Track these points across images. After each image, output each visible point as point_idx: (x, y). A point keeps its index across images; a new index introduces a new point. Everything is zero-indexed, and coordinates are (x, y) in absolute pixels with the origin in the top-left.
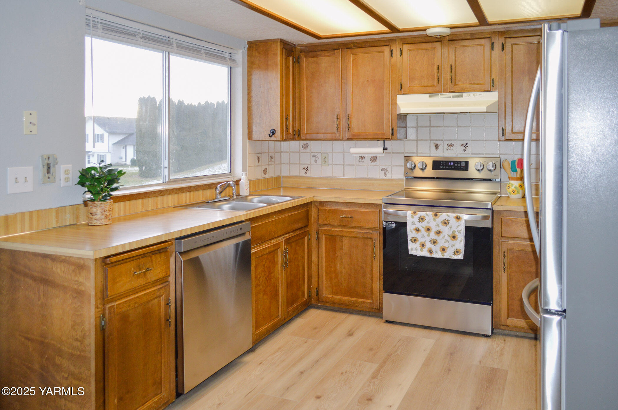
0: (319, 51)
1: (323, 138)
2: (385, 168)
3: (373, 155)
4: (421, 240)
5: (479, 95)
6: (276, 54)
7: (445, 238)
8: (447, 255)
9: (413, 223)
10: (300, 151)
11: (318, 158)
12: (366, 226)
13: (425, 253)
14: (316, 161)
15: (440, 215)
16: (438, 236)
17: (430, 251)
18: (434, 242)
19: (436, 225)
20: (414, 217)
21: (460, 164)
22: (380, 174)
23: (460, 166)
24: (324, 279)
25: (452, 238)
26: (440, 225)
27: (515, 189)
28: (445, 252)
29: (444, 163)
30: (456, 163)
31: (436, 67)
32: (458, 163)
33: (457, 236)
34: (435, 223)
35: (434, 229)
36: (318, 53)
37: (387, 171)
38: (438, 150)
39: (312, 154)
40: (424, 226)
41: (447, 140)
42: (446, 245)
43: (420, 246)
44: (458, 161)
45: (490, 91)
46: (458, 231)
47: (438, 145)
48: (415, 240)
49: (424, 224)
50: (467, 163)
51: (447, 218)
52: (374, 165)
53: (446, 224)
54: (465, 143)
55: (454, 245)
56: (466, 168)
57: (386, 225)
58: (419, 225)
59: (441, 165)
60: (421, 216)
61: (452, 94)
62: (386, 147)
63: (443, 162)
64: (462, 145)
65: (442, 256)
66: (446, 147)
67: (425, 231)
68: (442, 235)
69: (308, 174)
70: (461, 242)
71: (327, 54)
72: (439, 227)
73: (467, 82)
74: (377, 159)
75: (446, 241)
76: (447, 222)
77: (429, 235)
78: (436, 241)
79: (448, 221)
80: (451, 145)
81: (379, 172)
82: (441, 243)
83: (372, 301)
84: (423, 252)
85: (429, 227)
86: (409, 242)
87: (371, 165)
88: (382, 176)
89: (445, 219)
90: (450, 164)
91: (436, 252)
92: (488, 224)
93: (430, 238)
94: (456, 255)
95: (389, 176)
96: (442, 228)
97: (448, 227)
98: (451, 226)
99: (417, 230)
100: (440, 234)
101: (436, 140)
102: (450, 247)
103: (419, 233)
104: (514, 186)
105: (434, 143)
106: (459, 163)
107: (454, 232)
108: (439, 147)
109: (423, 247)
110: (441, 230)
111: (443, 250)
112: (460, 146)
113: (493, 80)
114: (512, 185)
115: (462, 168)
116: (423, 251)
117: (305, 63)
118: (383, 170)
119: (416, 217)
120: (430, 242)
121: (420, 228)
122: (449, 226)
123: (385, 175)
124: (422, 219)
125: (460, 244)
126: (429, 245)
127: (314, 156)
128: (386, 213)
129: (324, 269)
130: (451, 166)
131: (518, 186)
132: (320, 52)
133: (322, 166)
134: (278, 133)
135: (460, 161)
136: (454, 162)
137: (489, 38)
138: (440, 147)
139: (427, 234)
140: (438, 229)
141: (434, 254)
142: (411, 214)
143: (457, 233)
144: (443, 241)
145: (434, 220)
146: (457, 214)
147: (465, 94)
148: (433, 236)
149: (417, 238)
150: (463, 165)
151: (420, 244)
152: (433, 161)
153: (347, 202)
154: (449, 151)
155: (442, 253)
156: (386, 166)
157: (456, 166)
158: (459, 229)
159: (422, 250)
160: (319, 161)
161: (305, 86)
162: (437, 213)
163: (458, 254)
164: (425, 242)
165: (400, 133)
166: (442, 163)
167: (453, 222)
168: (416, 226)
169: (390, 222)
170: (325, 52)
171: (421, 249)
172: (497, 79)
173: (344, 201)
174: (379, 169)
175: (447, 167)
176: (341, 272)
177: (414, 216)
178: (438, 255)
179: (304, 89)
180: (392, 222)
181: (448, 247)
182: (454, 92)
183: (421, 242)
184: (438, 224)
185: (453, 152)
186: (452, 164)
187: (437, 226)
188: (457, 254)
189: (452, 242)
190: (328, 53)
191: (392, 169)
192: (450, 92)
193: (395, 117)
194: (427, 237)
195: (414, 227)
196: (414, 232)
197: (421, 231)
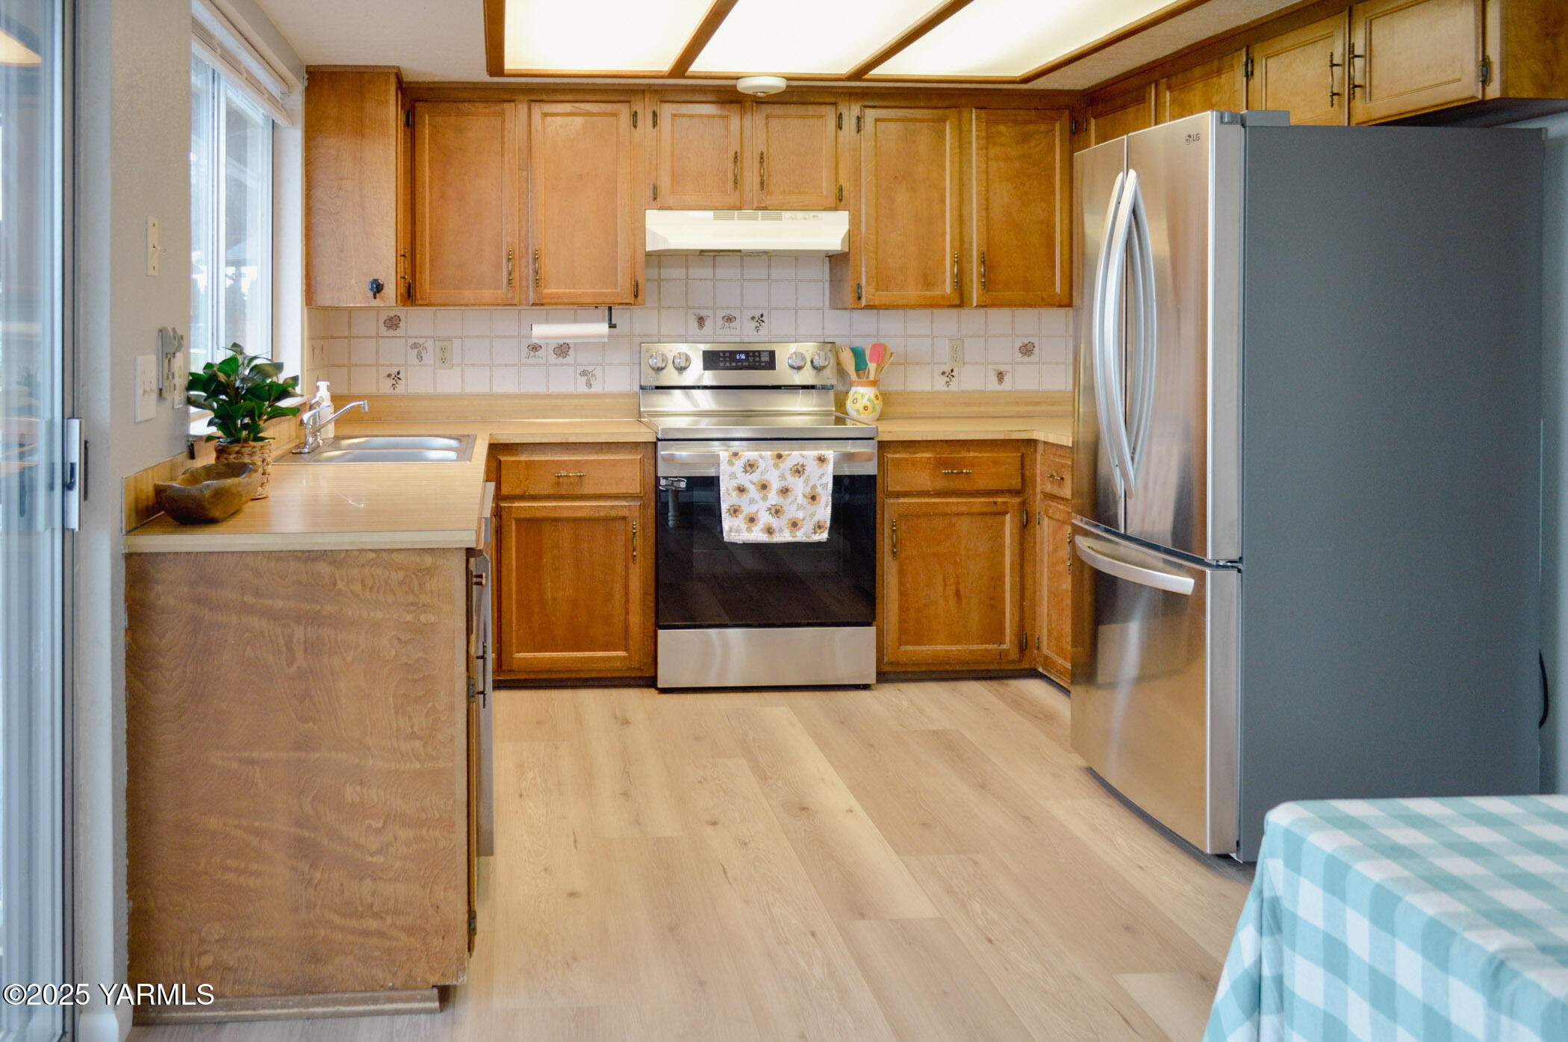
0: (464, 101)
1: (473, 302)
2: (590, 369)
3: (561, 342)
4: (748, 509)
5: (814, 216)
6: (387, 102)
7: (797, 501)
8: (800, 536)
9: (733, 476)
10: (378, 333)
11: (426, 349)
12: (613, 490)
13: (757, 536)
14: (420, 358)
15: (789, 455)
16: (784, 498)
17: (770, 531)
18: (777, 512)
19: (780, 477)
20: (734, 464)
21: (759, 356)
22: (576, 383)
23: (760, 362)
24: (514, 618)
25: (810, 500)
26: (788, 476)
27: (868, 404)
28: (799, 529)
29: (727, 354)
30: (751, 354)
31: (731, 155)
32: (754, 356)
33: (820, 495)
34: (777, 473)
35: (775, 485)
36: (461, 106)
37: (594, 375)
38: (705, 328)
39: (411, 342)
40: (754, 480)
41: (723, 308)
42: (800, 515)
43: (745, 523)
44: (754, 352)
45: (836, 209)
46: (821, 485)
47: (704, 318)
48: (735, 511)
49: (755, 477)
50: (772, 354)
51: (801, 461)
52: (562, 365)
53: (799, 472)
54: (757, 314)
55: (813, 514)
56: (771, 364)
57: (666, 485)
58: (744, 479)
59: (721, 359)
60: (748, 461)
61: (760, 212)
62: (613, 322)
63: (724, 354)
64: (753, 318)
65: (793, 537)
66: (720, 322)
67: (757, 490)
68: (791, 496)
69: (400, 389)
70: (827, 506)
71: (484, 110)
72: (786, 480)
73: (792, 189)
74: (570, 350)
75: (800, 507)
76: (801, 469)
77: (765, 498)
78: (780, 508)
79: (803, 466)
80: (730, 319)
81: (576, 379)
82: (792, 512)
83: (628, 653)
84: (752, 534)
85: (764, 482)
86: (724, 515)
87: (556, 365)
88: (582, 388)
89: (798, 464)
90: (738, 357)
91: (781, 531)
92: (870, 469)
93: (768, 504)
94: (818, 534)
95: (597, 388)
96: (793, 482)
97: (803, 478)
98: (808, 476)
99: (741, 490)
100: (789, 493)
101: (700, 308)
102: (808, 517)
103: (745, 496)
104: (867, 397)
105: (695, 315)
106: (757, 354)
107: (814, 487)
108: (706, 323)
109: (752, 524)
110: (790, 486)
111: (794, 525)
112: (749, 320)
113: (841, 189)
114: (863, 396)
115: (763, 364)
116: (752, 532)
117: (427, 126)
118: (584, 373)
119: (739, 464)
120: (768, 512)
121: (748, 485)
122: (805, 476)
123: (589, 385)
124: (751, 466)
125: (824, 512)
126: (765, 518)
127: (415, 346)
128: (670, 459)
129: (514, 596)
130: (741, 360)
131: (872, 396)
132: (466, 104)
133: (435, 368)
134: (390, 290)
135: (759, 352)
136: (747, 353)
137: (834, 106)
138: (708, 323)
139: (761, 495)
140: (783, 484)
141: (777, 534)
142: (728, 458)
143: (819, 490)
144: (794, 507)
145: (776, 466)
146: (820, 452)
147: (786, 214)
148: (773, 498)
149: (739, 506)
150: (765, 358)
151: (745, 519)
152: (704, 352)
153: (570, 441)
154: (727, 331)
155: (791, 532)
156: (589, 365)
157: (751, 360)
158: (824, 480)
159: (749, 530)
160: (428, 358)
161: (427, 180)
162: (782, 453)
163: (822, 530)
164: (757, 512)
165: (648, 292)
166: (721, 355)
167: (812, 467)
168: (738, 481)
169: (676, 477)
170: (478, 104)
171: (747, 528)
172: (848, 186)
173: (564, 441)
174: (576, 372)
175: (734, 364)
176: (554, 599)
177: (734, 461)
178: (784, 536)
179: (424, 188)
180: (679, 479)
181: (803, 519)
182: (765, 208)
183: (747, 515)
184: (783, 474)
185: (734, 332)
186: (743, 357)
187: (783, 477)
188: (819, 531)
189: (810, 508)
190: (485, 108)
191: (603, 371)
192: (758, 209)
193: (641, 258)
194: (761, 503)
195: (734, 483)
196: (734, 493)
197: (748, 491)
